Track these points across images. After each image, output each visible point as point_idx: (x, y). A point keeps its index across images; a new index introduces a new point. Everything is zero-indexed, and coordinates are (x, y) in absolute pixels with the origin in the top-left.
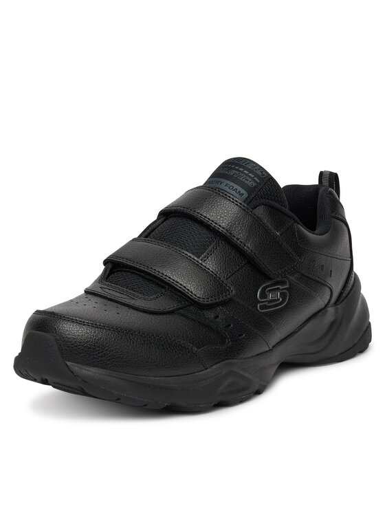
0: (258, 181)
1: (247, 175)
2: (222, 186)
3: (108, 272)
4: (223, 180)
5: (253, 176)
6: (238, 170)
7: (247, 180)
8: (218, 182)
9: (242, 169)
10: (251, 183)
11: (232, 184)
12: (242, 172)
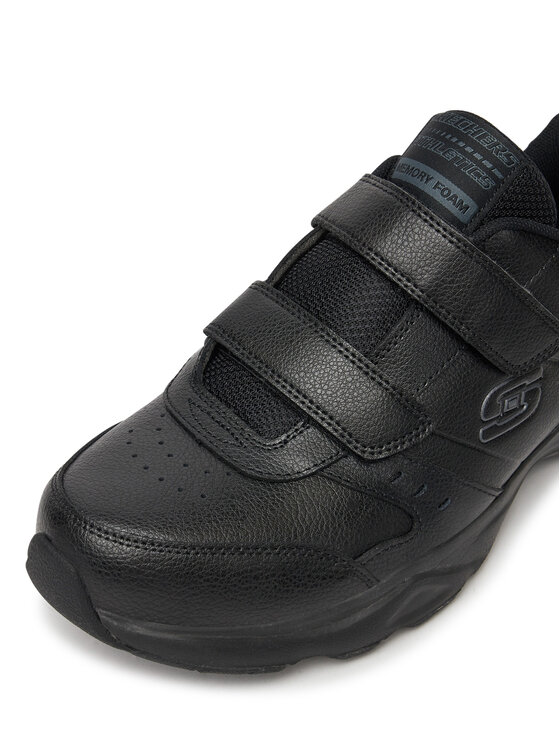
0: (500, 176)
1: (479, 163)
2: (428, 188)
3: (207, 359)
4: (432, 172)
5: (489, 166)
6: (462, 151)
7: (479, 175)
8: (422, 175)
9: (469, 149)
10: (484, 182)
11: (448, 183)
12: (470, 156)
